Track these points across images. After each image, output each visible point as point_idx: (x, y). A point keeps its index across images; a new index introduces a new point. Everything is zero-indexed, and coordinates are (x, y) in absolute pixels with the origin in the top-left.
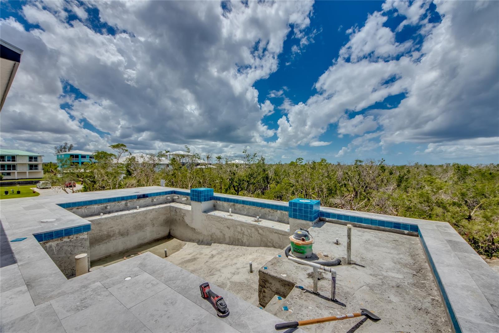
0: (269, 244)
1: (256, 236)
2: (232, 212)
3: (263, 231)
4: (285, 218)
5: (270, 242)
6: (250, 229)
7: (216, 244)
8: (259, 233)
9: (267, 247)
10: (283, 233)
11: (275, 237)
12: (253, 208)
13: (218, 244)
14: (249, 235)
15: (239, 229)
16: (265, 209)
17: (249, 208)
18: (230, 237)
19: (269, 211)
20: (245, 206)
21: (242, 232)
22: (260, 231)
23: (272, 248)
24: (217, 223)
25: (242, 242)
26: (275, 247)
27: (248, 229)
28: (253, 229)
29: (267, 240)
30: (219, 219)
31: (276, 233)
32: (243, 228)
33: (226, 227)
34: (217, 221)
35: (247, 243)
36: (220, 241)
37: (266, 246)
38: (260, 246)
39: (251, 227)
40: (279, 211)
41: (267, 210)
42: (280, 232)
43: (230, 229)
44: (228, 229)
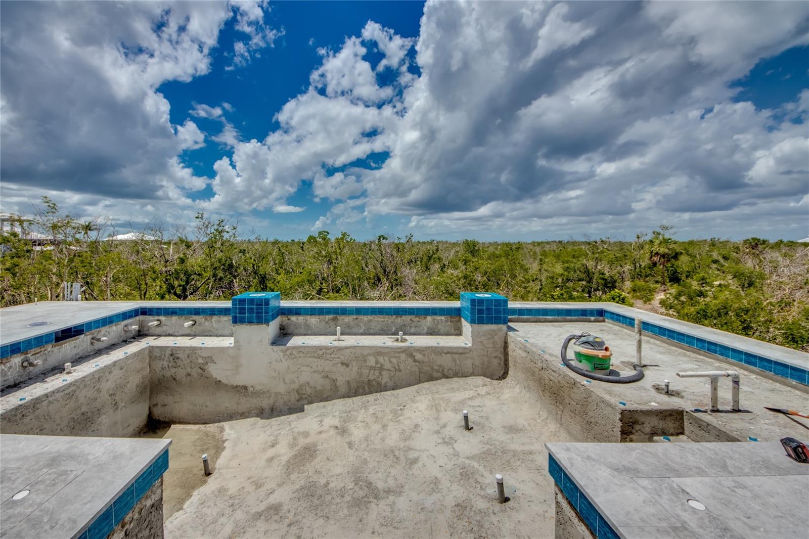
0: (436, 375)
1: (409, 367)
2: (342, 334)
3: (424, 355)
4: (440, 327)
5: (438, 371)
6: (396, 357)
7: (315, 405)
8: (415, 361)
9: (433, 380)
10: (460, 351)
11: (446, 361)
12: (379, 319)
13: (322, 404)
14: (395, 368)
15: (372, 361)
16: (404, 317)
17: (370, 321)
18: (348, 382)
19: (411, 320)
20: (361, 317)
21: (379, 366)
22: (418, 356)
23: (443, 380)
24: (315, 360)
25: (379, 384)
26: (447, 377)
27: (392, 357)
28: (403, 356)
29: (432, 368)
30: (321, 352)
31: (448, 353)
32: (381, 359)
33: (339, 365)
34: (314, 357)
35: (390, 384)
36: (322, 397)
37: (431, 378)
38: (419, 382)
39: (399, 352)
40: (429, 318)
41: (407, 318)
42: (454, 351)
43: (350, 365)
44: (344, 367)
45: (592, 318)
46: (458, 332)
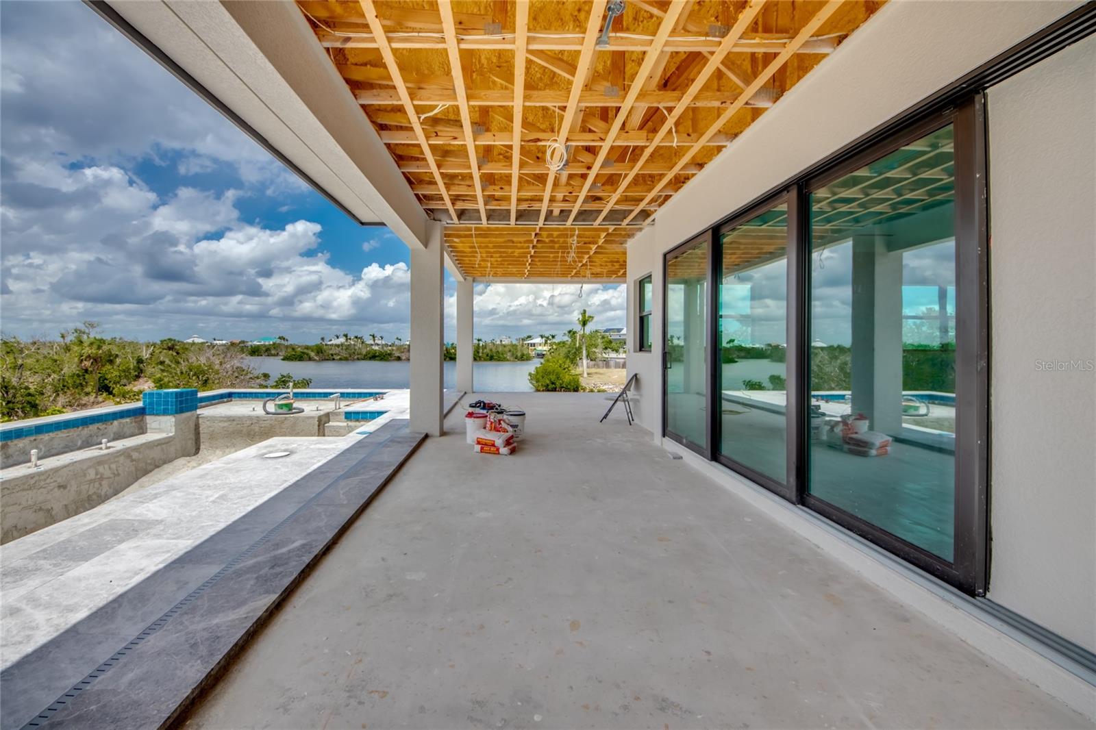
0: (149, 468)
1: (127, 469)
2: (40, 458)
3: (140, 453)
4: (125, 429)
5: (151, 464)
6: (115, 462)
8: (132, 461)
9: (148, 473)
10: (167, 441)
11: (156, 454)
12: (62, 434)
14: (114, 474)
15: (92, 474)
16: (91, 427)
17: (52, 439)
18: (66, 506)
19: (98, 428)
20: (40, 437)
21: (98, 476)
22: (135, 455)
23: (157, 470)
24: (25, 493)
25: (99, 496)
26: (158, 467)
27: (112, 463)
28: (122, 459)
29: (146, 463)
30: (32, 482)
31: (159, 445)
32: (101, 469)
33: (56, 490)
34: (24, 490)
35: (111, 491)
37: (146, 472)
38: (137, 479)
39: (118, 457)
40: (116, 422)
41: (93, 428)
42: (163, 442)
43: (69, 486)
44: (62, 490)
45: (225, 400)
46: (141, 431)
